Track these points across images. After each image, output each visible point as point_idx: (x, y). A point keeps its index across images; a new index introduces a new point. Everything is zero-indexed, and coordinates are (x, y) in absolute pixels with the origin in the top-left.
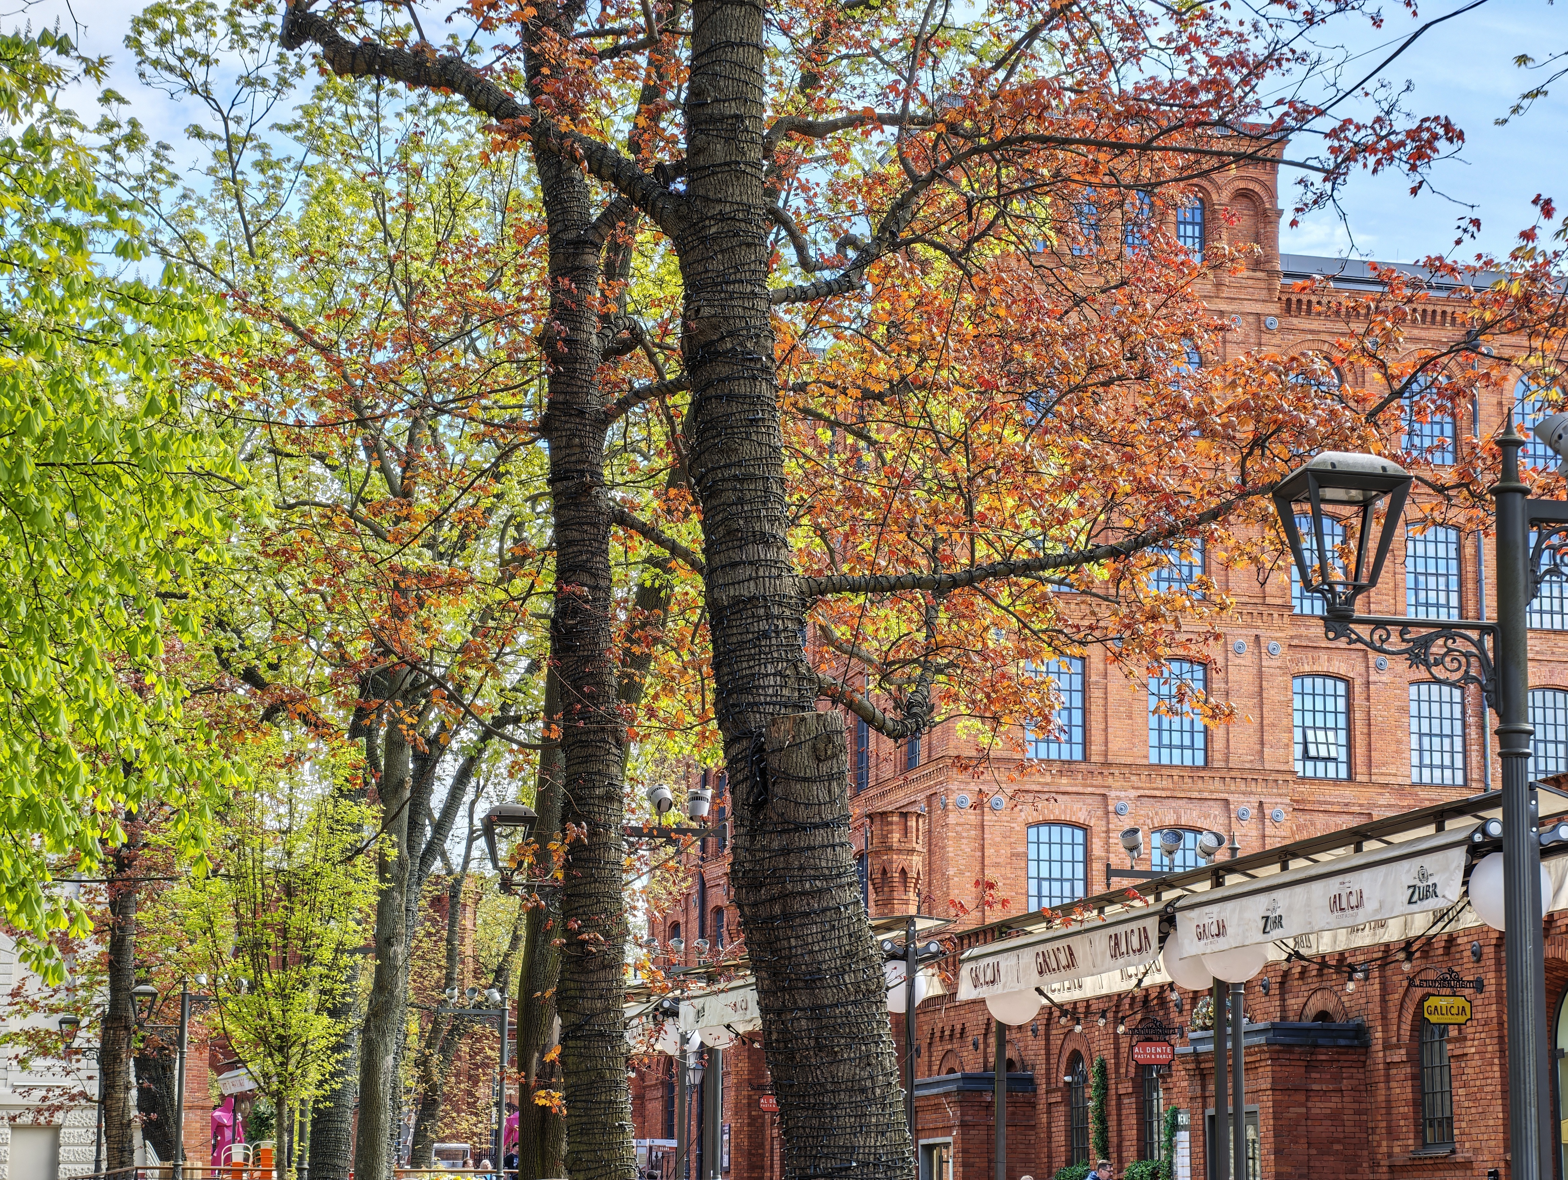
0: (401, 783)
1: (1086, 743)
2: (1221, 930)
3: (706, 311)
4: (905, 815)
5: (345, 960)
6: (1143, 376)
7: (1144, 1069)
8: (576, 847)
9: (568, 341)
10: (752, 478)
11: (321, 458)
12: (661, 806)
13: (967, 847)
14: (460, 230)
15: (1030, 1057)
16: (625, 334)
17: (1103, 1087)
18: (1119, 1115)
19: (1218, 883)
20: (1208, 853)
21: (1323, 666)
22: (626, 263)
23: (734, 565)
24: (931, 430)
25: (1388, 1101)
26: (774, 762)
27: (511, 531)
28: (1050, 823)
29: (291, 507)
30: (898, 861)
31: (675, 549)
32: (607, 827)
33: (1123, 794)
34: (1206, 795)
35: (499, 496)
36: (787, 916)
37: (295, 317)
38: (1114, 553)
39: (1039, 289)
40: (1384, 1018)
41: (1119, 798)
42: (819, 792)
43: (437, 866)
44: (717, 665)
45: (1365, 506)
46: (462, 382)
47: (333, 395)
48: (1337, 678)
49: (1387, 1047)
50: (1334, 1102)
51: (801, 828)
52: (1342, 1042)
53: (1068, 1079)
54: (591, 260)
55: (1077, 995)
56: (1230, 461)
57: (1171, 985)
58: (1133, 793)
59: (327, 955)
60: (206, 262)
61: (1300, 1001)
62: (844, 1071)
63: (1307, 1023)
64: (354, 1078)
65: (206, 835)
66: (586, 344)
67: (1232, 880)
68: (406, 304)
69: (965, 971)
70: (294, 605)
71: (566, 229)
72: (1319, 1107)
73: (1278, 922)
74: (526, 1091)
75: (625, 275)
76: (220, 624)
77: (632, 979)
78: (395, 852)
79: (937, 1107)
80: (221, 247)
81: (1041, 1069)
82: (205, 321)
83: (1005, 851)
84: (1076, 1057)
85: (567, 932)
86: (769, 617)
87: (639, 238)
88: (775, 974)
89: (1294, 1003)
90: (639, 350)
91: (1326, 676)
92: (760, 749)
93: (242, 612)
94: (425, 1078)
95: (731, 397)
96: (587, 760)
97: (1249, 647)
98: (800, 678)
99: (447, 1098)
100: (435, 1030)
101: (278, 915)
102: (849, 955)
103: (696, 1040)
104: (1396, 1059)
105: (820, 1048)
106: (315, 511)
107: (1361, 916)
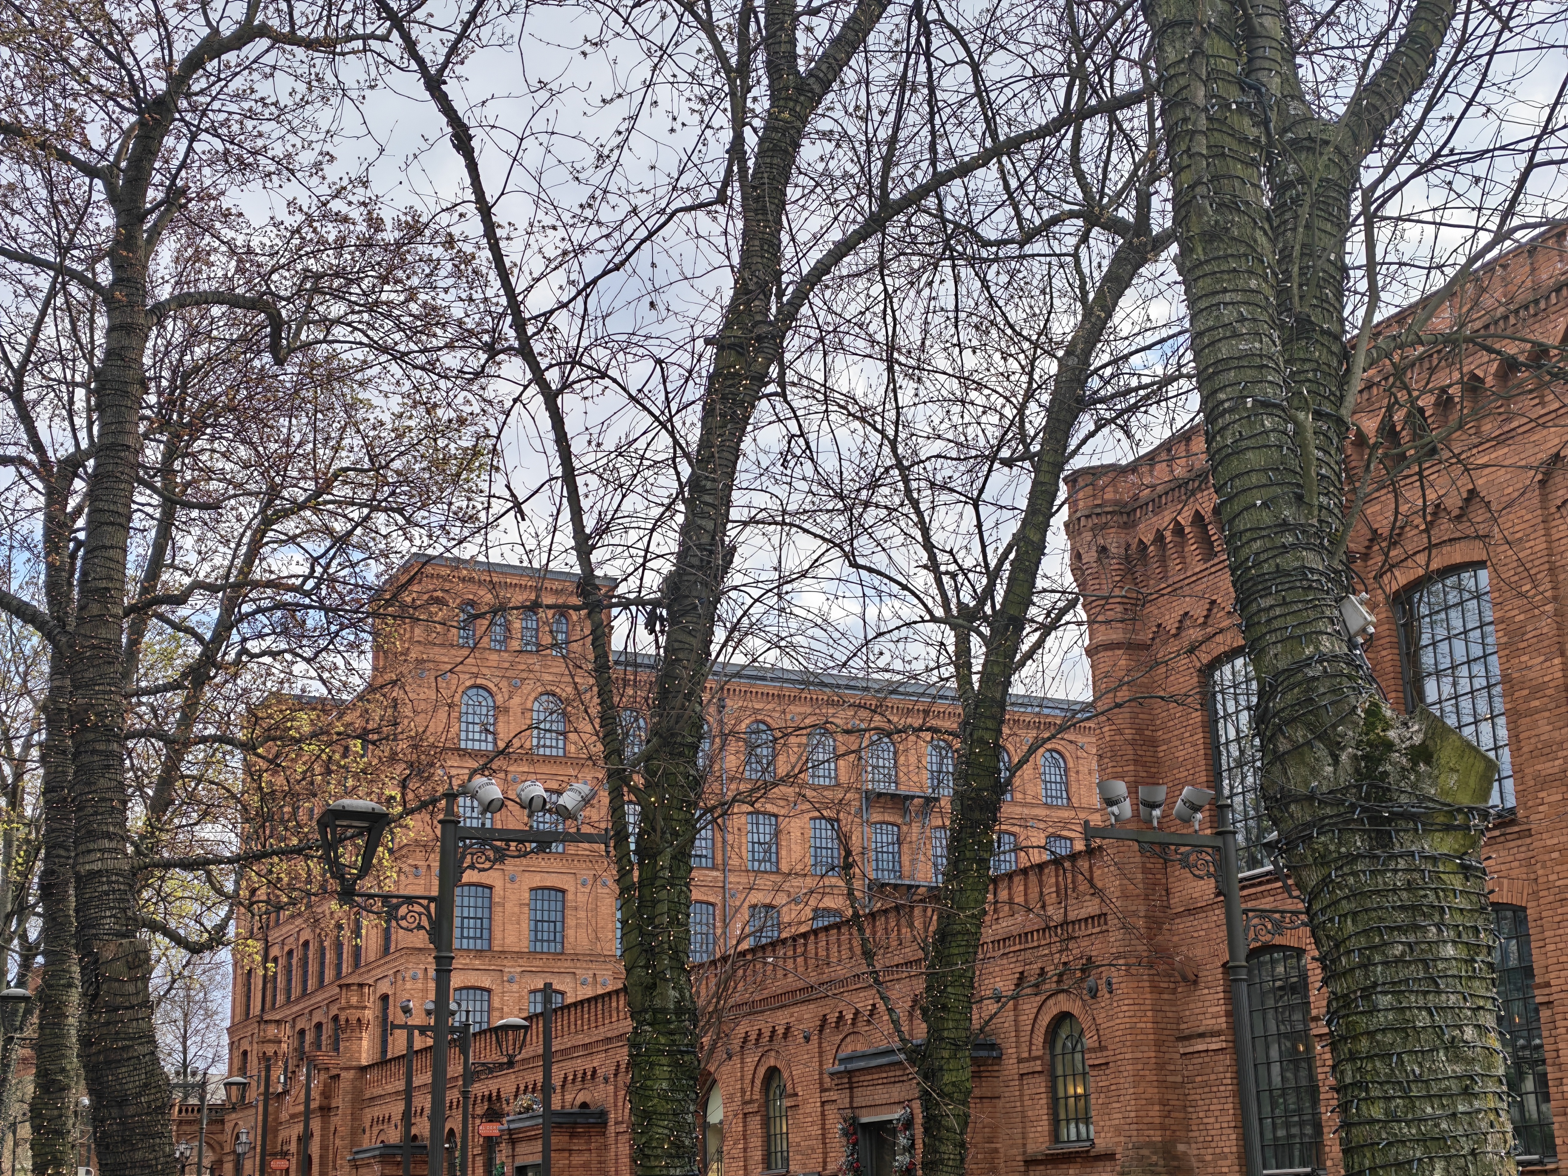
1: (491, 939)
7: (488, 1139)
18: (473, 1166)
25: (616, 1155)
28: (467, 988)
30: (356, 1013)
33: (512, 970)
34: (562, 970)
40: (615, 1106)
41: (510, 972)
49: (616, 1123)
50: (586, 1156)
52: (593, 1121)
58: (519, 969)
63: (576, 1110)
84: (452, 1132)
89: (569, 1097)
97: (590, 882)
104: (622, 1130)
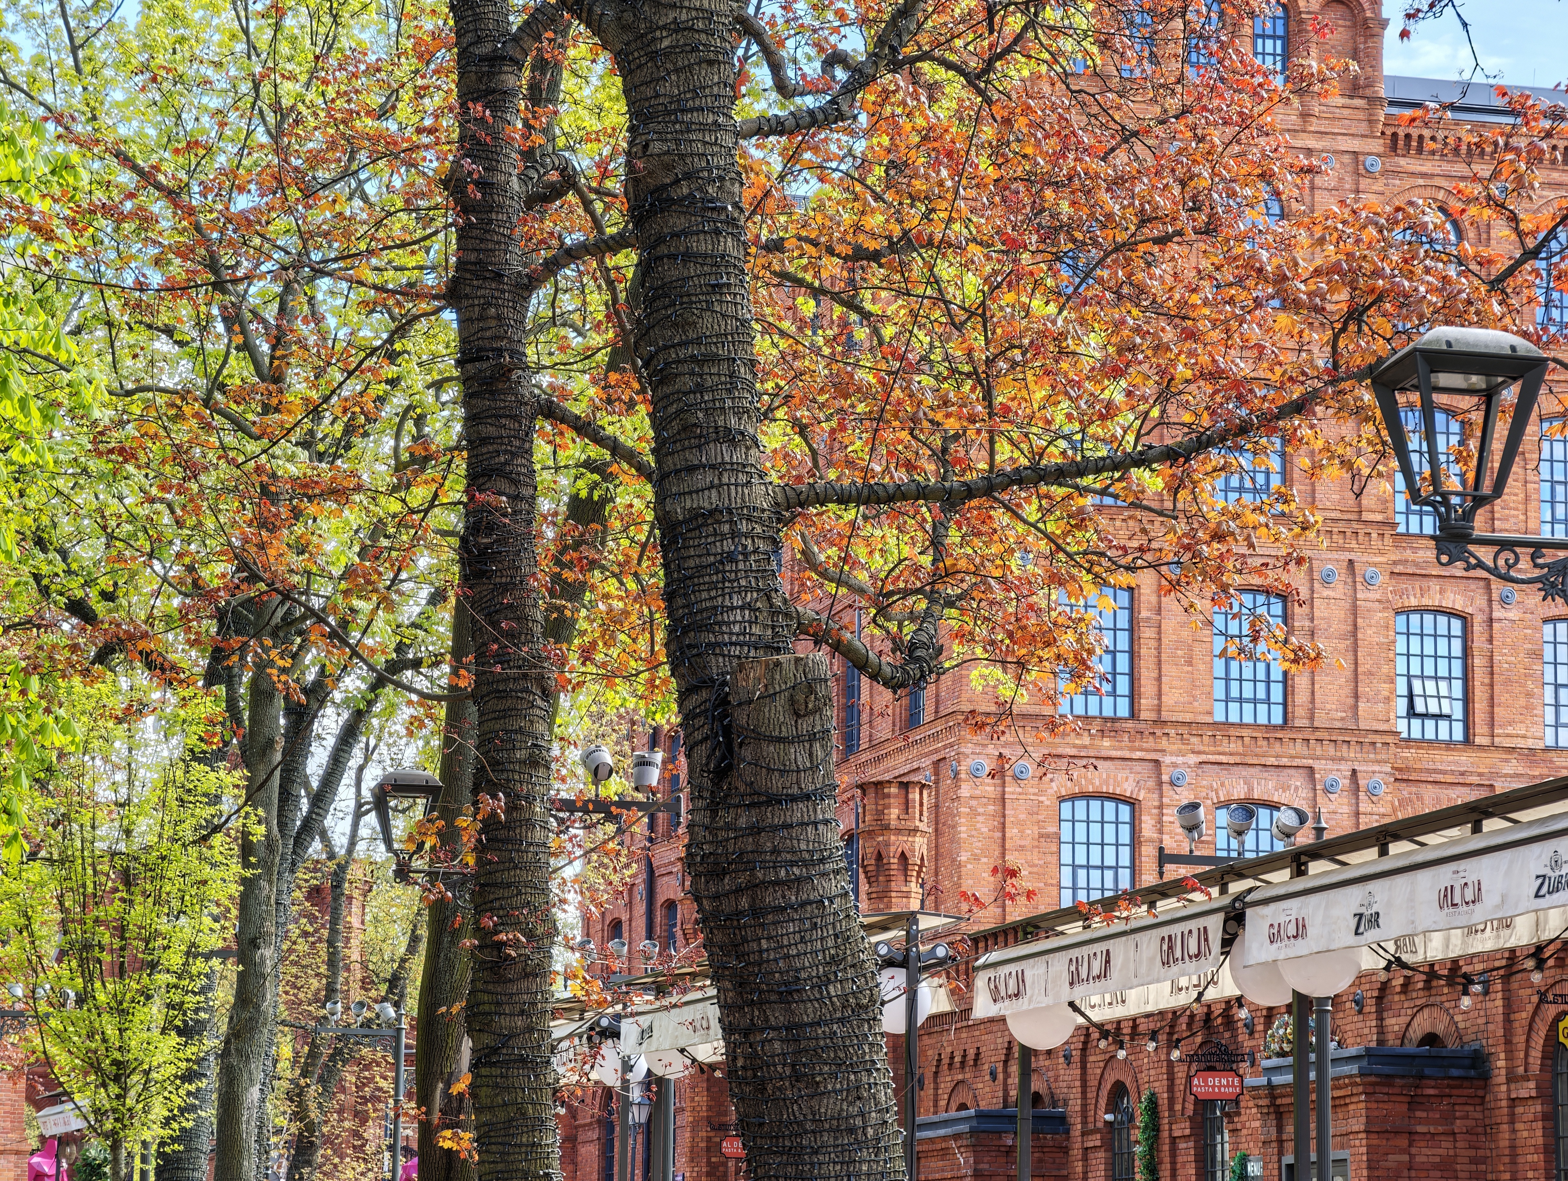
0: (270, 743)
1: (1133, 696)
2: (1301, 930)
3: (656, 147)
4: (905, 786)
5: (199, 965)
6: (1209, 230)
7: (1205, 1105)
8: (490, 824)
9: (483, 185)
10: (714, 359)
11: (169, 331)
12: (599, 773)
13: (985, 826)
14: (344, 42)
15: (1061, 1089)
16: (554, 176)
17: (1154, 1127)
18: (1173, 1163)
19: (1300, 872)
20: (1287, 834)
21: (1433, 600)
22: (554, 85)
23: (691, 469)
24: (941, 299)
25: (1513, 1147)
26: (741, 717)
27: (409, 425)
28: (1087, 797)
29: (129, 393)
30: (897, 843)
31: (615, 447)
32: (530, 799)
33: (1180, 760)
34: (1285, 761)
35: (393, 382)
36: (756, 912)
37: (133, 150)
38: (1170, 455)
39: (1077, 119)
40: (1508, 1042)
41: (1175, 765)
42: (798, 755)
43: (316, 847)
44: (669, 596)
45: (1489, 396)
46: (347, 235)
47: (184, 253)
48: (1451, 614)
49: (1512, 1078)
50: (1444, 1148)
51: (774, 800)
52: (1455, 1072)
53: (1109, 1117)
54: (510, 81)
55: (1118, 1012)
56: (1318, 338)
57: (1240, 1001)
58: (1193, 759)
59: (175, 959)
60: (21, 81)
61: (1404, 1020)
62: (828, 1107)
63: (1410, 1048)
64: (209, 1113)
65: (22, 809)
66: (504, 189)
67: (1316, 867)
68: (276, 135)
69: (981, 981)
70: (133, 518)
71: (479, 41)
72: (1425, 1154)
73: (1375, 920)
74: (427, 1132)
75: (553, 100)
76: (41, 543)
77: (561, 990)
78: (262, 829)
79: (945, 1153)
80: (38, 62)
81: (1075, 1105)
82: (19, 154)
83: (1032, 831)
84: (1119, 1091)
85: (479, 931)
86: (735, 534)
87: (571, 52)
88: (741, 984)
89: (1394, 1023)
90: (571, 197)
91: (1437, 611)
92: (724, 701)
93: (66, 526)
94: (300, 1115)
95: (688, 256)
96: (504, 714)
97: (1341, 576)
98: (774, 612)
99: (328, 1140)
100: (313, 1055)
101: (113, 910)
102: (834, 961)
103: (641, 1067)
104: (1524, 1094)
105: (797, 1077)
106: (161, 400)
107: (1479, 913)
